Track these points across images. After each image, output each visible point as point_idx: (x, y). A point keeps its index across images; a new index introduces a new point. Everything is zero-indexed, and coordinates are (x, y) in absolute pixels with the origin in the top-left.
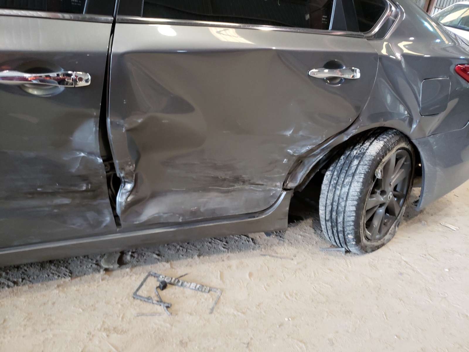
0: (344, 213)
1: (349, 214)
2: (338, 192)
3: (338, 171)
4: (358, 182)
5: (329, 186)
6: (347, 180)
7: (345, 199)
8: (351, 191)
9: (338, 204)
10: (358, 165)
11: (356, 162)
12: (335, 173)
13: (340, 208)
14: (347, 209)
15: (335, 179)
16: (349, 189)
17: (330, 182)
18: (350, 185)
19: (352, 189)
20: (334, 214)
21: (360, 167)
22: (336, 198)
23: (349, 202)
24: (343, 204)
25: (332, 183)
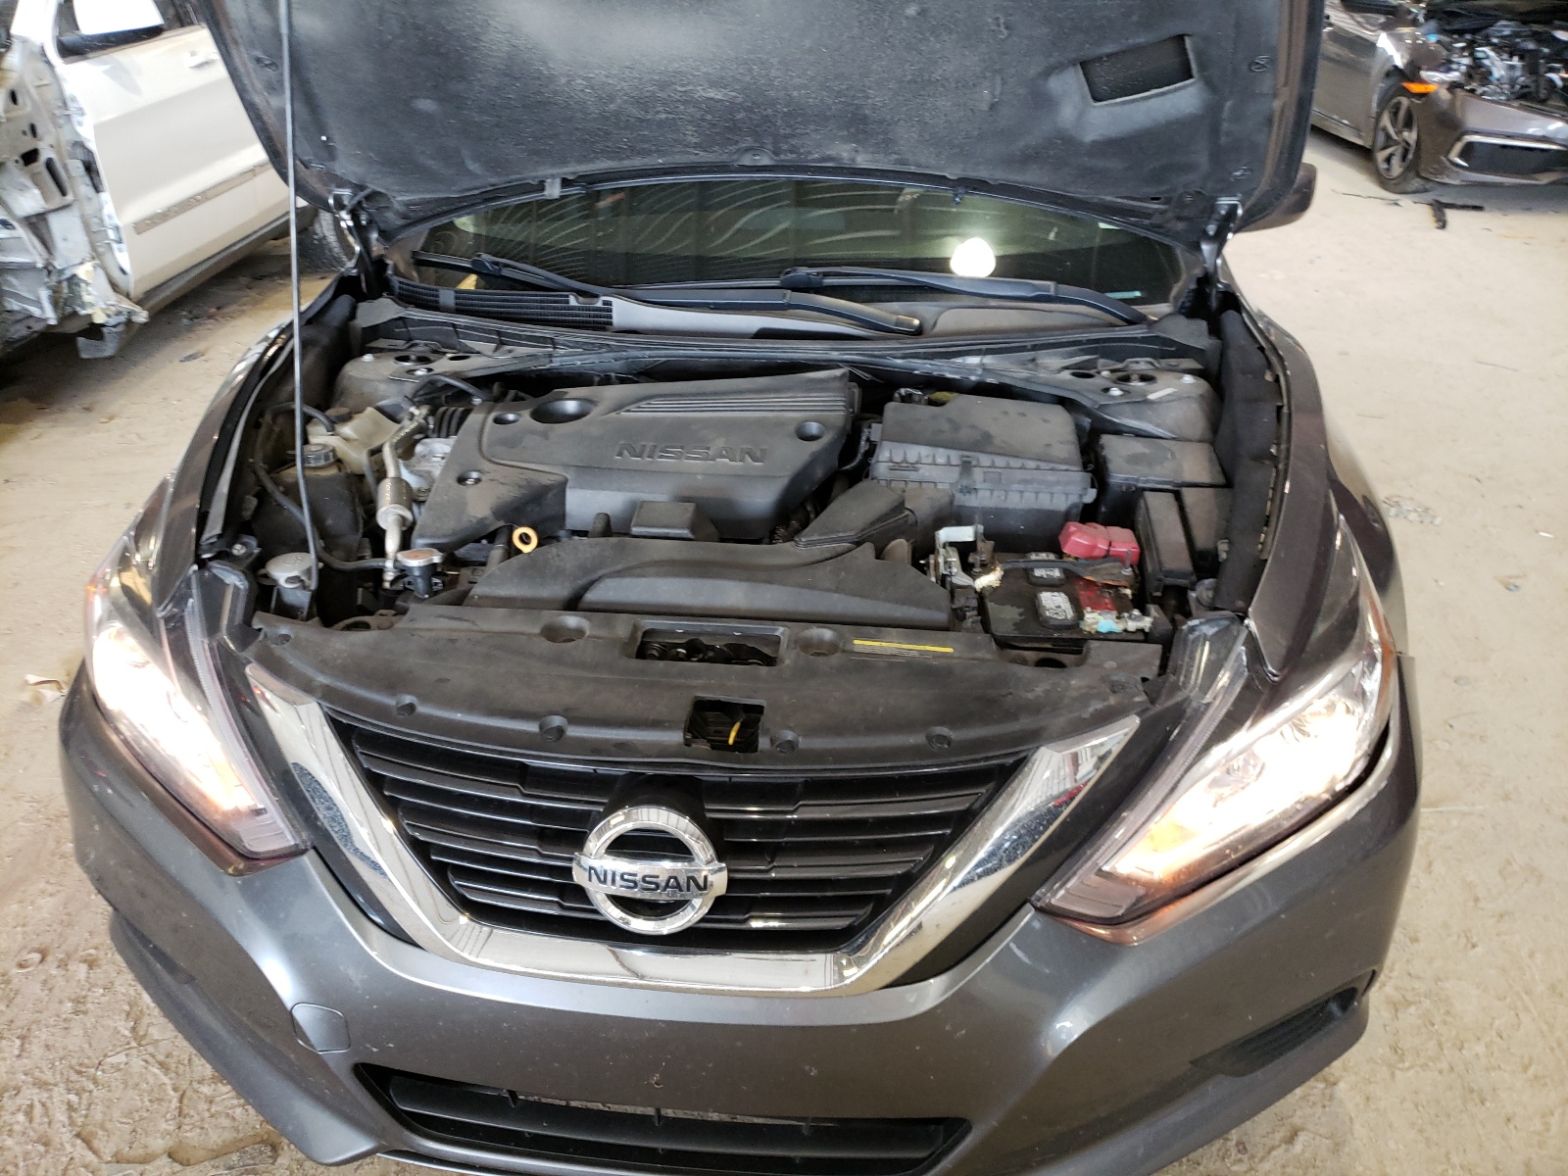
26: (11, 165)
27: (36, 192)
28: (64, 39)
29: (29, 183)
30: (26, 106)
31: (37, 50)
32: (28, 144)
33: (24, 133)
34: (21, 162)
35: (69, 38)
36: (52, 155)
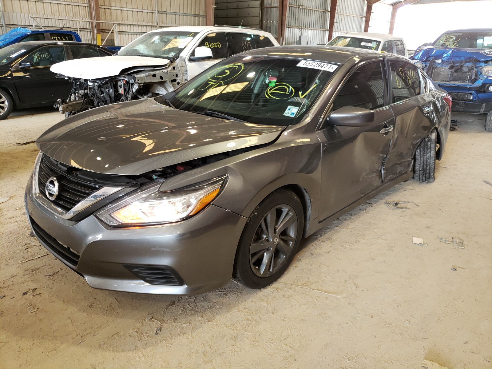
0: (430, 164)
1: (432, 164)
2: (425, 157)
3: (423, 149)
4: (433, 151)
5: (420, 156)
6: (428, 151)
7: (429, 158)
8: (431, 155)
9: (427, 161)
10: (431, 144)
11: (429, 143)
12: (422, 150)
13: (427, 163)
14: (431, 162)
15: (422, 152)
16: (430, 154)
17: (420, 154)
18: (430, 153)
19: (432, 154)
20: (425, 166)
21: (432, 145)
22: (425, 159)
23: (432, 159)
24: (429, 161)
25: (421, 154)
26: (168, 82)
27: (173, 88)
28: (191, 57)
29: (171, 86)
30: (176, 71)
31: (184, 59)
32: (174, 78)
33: (174, 76)
34: (170, 81)
35: (192, 57)
36: (179, 81)
